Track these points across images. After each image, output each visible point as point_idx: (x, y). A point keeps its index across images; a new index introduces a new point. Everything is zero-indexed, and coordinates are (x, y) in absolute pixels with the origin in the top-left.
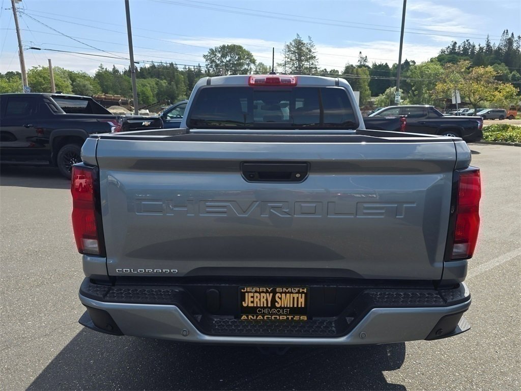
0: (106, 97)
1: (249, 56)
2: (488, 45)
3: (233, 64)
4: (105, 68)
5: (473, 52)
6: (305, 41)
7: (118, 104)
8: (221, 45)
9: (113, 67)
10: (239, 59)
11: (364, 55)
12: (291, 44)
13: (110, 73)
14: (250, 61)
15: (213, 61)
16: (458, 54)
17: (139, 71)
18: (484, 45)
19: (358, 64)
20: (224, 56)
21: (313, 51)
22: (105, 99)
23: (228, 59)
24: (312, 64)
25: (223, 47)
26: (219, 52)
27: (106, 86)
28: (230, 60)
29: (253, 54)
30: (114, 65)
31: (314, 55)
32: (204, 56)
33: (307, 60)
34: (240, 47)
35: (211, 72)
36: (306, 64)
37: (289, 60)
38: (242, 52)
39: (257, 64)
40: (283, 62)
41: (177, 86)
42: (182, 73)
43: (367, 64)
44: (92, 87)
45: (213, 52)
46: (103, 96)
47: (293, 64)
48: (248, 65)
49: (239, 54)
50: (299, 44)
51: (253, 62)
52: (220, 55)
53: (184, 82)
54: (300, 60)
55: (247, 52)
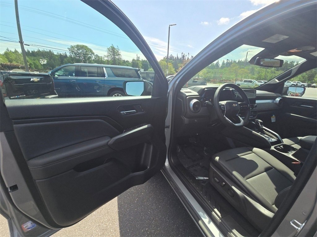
0: (11, 65)
1: (91, 51)
2: (177, 57)
3: (83, 54)
4: (10, 50)
5: (173, 59)
6: (116, 47)
7: (18, 68)
8: (77, 44)
9: (15, 50)
10: (86, 51)
11: (138, 56)
12: (110, 48)
13: (13, 53)
14: (92, 53)
15: (73, 52)
16: (169, 59)
17: (31, 52)
18: (176, 57)
19: (136, 59)
20: (78, 49)
21: (119, 51)
22: (10, 65)
23: (81, 51)
24: (119, 57)
25: (78, 46)
26: (76, 48)
27: (11, 59)
28: (82, 52)
29: (93, 50)
30: (15, 49)
31: (120, 53)
32: (68, 48)
33: (117, 55)
34: (86, 47)
35: (72, 56)
36: (117, 57)
37: (109, 54)
38: (88, 49)
39: (95, 55)
40: (107, 55)
41: (54, 62)
42: (56, 55)
43: (140, 59)
44: (2, 59)
45: (72, 47)
46: (9, 64)
47: (111, 57)
48: (91, 55)
49: (86, 50)
50: (113, 48)
51: (93, 53)
52: (76, 49)
53: (58, 60)
54: (114, 55)
55: (90, 49)
